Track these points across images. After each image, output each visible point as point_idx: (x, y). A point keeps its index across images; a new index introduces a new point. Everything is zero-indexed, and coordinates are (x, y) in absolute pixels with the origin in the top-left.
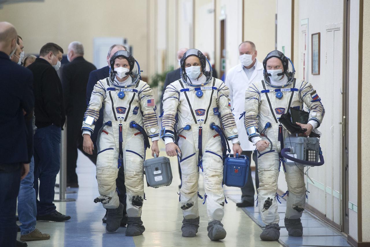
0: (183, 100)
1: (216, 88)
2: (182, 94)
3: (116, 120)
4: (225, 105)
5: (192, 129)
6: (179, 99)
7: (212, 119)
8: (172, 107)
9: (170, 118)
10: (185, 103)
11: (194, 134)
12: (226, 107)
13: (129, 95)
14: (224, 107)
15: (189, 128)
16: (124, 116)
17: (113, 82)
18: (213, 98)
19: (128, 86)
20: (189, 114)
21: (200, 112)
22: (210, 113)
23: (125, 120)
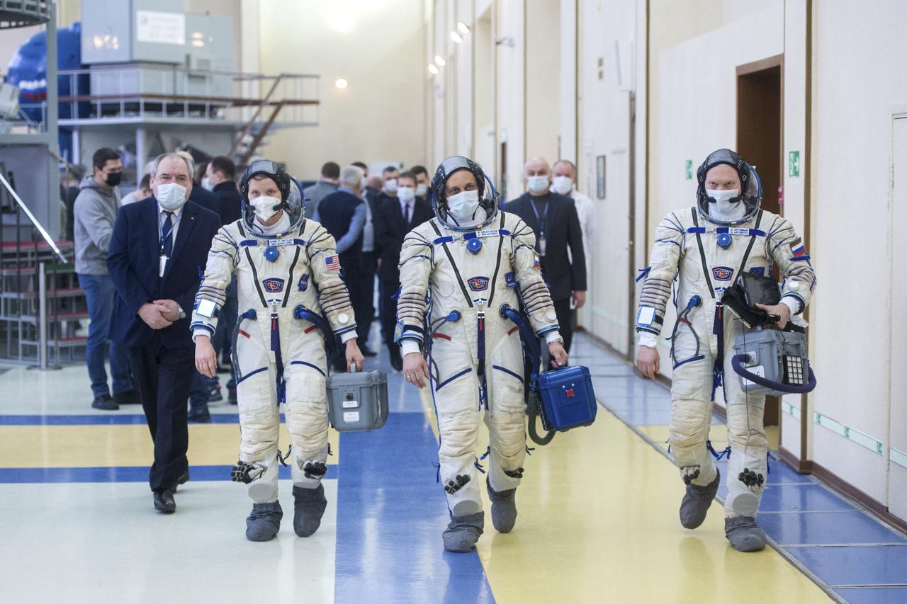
0: (442, 261)
1: (507, 233)
2: (439, 249)
3: (265, 305)
4: (527, 266)
5: (464, 319)
6: (432, 260)
7: (504, 297)
8: (419, 276)
9: (414, 301)
10: (446, 267)
11: (467, 329)
12: (530, 270)
13: (288, 253)
14: (525, 269)
15: (456, 318)
16: (281, 295)
17: (251, 227)
18: (502, 252)
19: (285, 234)
20: (456, 290)
21: (479, 283)
22: (499, 285)
23: (284, 305)
